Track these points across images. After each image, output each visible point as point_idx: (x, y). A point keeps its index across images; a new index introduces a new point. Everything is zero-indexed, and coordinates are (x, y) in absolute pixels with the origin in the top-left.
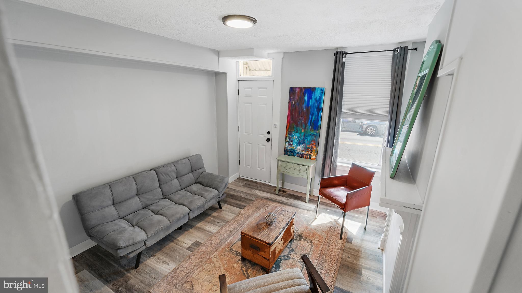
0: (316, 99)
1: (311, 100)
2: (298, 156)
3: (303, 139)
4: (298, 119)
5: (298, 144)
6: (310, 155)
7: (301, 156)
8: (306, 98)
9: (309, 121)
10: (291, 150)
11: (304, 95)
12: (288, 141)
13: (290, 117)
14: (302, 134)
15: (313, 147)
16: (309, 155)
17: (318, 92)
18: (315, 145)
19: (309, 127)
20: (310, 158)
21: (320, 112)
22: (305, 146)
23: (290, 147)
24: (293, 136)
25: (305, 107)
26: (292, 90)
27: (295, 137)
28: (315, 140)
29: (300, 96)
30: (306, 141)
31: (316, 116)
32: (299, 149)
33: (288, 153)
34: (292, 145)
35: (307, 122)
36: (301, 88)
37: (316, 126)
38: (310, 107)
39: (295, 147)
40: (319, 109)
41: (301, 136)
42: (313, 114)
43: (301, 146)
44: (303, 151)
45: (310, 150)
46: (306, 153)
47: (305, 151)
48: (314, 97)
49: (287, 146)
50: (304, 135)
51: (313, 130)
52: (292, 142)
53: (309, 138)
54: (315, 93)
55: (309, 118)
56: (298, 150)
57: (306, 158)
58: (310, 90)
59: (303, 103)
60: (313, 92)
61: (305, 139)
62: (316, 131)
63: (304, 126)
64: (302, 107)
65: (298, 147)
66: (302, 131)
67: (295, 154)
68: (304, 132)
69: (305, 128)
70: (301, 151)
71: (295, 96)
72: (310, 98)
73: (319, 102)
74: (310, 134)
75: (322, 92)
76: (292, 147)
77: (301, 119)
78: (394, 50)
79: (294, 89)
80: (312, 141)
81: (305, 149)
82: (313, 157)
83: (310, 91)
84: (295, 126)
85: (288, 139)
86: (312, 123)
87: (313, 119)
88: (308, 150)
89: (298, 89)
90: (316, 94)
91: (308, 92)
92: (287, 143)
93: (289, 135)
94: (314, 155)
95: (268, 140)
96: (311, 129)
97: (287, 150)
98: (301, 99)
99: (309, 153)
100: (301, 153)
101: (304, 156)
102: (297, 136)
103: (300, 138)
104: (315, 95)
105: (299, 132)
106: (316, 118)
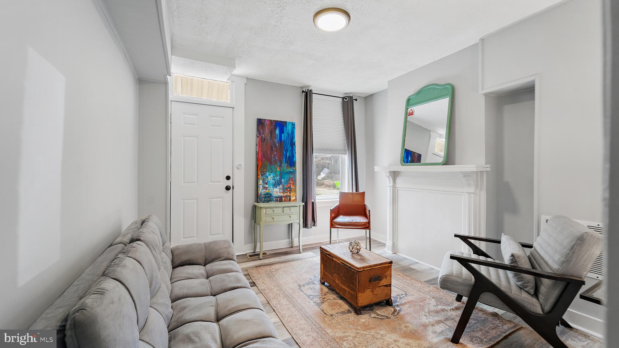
0: (288, 134)
1: (283, 135)
2: (276, 201)
3: (280, 179)
4: (271, 156)
5: (274, 186)
6: (290, 196)
7: (280, 199)
8: (277, 132)
9: (284, 158)
10: (268, 194)
11: (275, 129)
12: (262, 183)
13: (261, 154)
14: (278, 173)
15: (292, 186)
16: (288, 197)
17: (290, 126)
18: (294, 184)
19: (284, 165)
20: (290, 200)
21: (294, 147)
22: (283, 187)
23: (265, 191)
24: (267, 177)
25: (278, 141)
26: (260, 122)
27: (270, 178)
28: (293, 178)
29: (271, 130)
30: (283, 180)
31: (290, 152)
32: (277, 192)
33: (263, 200)
34: (267, 188)
35: (281, 158)
36: (270, 121)
37: (292, 163)
38: (284, 142)
39: (271, 191)
40: (293, 144)
41: (277, 175)
42: (287, 149)
43: (278, 187)
44: (281, 193)
45: (289, 191)
46: (285, 194)
47: (283, 192)
48: (286, 131)
49: (261, 190)
50: (280, 173)
51: (289, 167)
52: (266, 184)
53: (287, 177)
54: (286, 127)
55: (284, 154)
56: (275, 193)
57: (285, 201)
58: (281, 123)
59: (276, 138)
60: (284, 126)
61: (282, 178)
62: (292, 168)
63: (279, 163)
64: (274, 142)
65: (275, 190)
66: (278, 170)
67: (272, 198)
68: (280, 171)
69: (280, 166)
70: (279, 193)
71: (265, 129)
72: (282, 132)
73: (292, 137)
74: (287, 172)
75: (293, 126)
76: (267, 191)
77: (274, 155)
78: (343, 98)
79: (263, 122)
80: (289, 180)
81: (283, 190)
82: (293, 198)
83: (281, 125)
84: (268, 164)
85: (262, 181)
86: (288, 160)
87: (288, 155)
88: (286, 191)
89: (268, 121)
90: (288, 128)
91: (279, 126)
92: (261, 187)
93: (262, 176)
94: (293, 196)
95: (228, 188)
96: (287, 166)
97: (261, 195)
98: (272, 132)
99: (288, 194)
100: (279, 197)
101: (283, 199)
102: (272, 176)
103: (276, 178)
104: (286, 129)
105: (274, 170)
106: (291, 153)
